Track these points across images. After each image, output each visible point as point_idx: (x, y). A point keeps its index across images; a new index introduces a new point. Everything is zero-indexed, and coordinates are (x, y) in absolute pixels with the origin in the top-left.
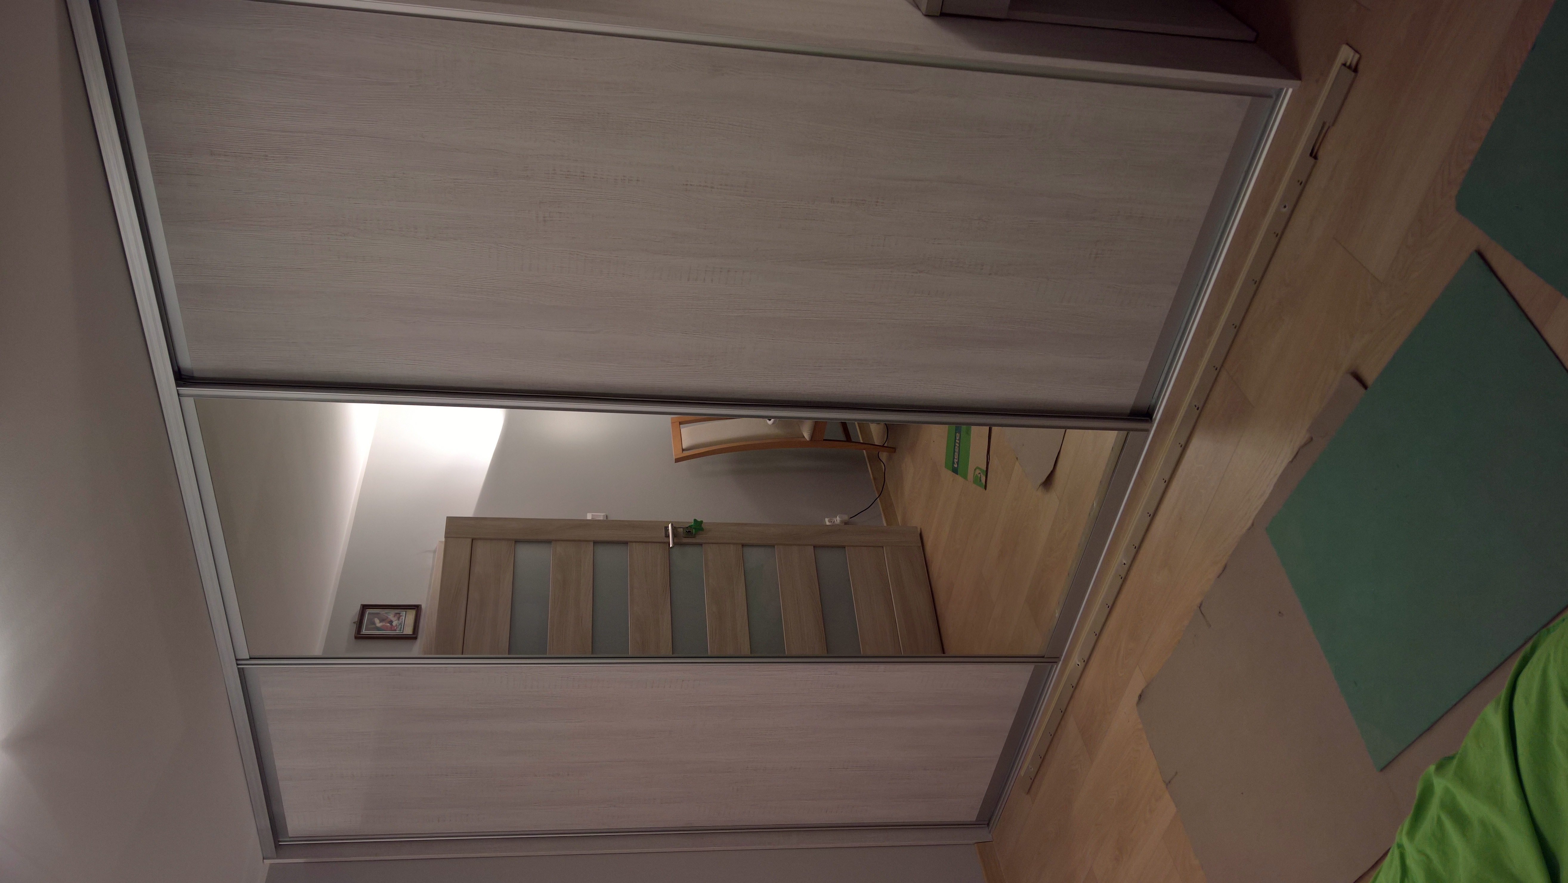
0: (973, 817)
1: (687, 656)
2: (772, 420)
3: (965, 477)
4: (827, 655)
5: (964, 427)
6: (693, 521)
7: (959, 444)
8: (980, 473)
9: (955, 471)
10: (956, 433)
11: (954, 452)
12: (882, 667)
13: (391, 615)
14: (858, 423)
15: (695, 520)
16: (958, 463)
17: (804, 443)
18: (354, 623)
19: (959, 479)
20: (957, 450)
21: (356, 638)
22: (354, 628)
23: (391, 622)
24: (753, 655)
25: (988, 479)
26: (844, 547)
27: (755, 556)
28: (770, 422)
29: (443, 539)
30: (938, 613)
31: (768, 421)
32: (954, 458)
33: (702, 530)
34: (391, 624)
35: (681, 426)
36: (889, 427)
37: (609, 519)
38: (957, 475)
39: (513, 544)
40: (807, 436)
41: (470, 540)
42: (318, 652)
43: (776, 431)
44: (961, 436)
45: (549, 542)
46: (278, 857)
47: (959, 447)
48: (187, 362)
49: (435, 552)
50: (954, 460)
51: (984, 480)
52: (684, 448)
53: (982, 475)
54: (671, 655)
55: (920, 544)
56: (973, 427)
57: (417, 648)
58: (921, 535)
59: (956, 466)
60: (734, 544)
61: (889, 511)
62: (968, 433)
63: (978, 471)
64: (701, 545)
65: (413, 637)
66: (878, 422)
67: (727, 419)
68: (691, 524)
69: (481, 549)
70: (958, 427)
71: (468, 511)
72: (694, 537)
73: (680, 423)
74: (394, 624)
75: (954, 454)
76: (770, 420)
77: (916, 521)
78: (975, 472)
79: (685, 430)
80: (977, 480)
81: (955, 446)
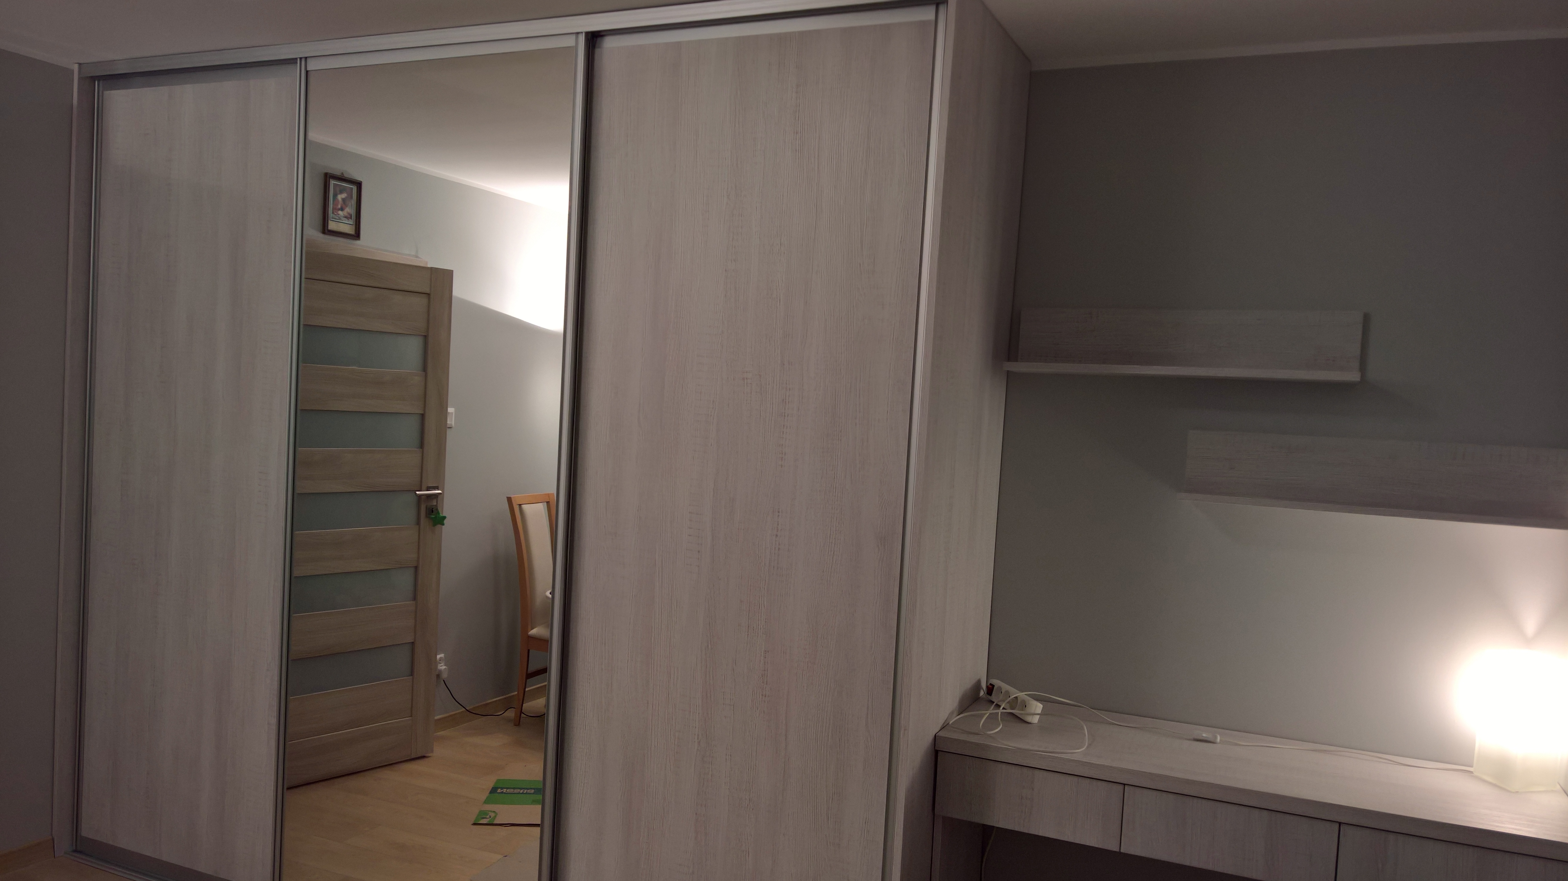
0: (86, 831)
1: (295, 510)
2: (550, 596)
3: (487, 802)
4: (290, 659)
5: (540, 797)
6: (444, 515)
7: (522, 793)
8: (490, 817)
9: (494, 790)
10: (534, 789)
11: (514, 788)
12: (274, 721)
13: (350, 210)
14: (546, 685)
15: (445, 518)
16: (502, 793)
17: (525, 629)
18: (342, 174)
19: (484, 796)
20: (516, 791)
21: (326, 174)
22: (337, 173)
23: (342, 209)
24: (292, 578)
25: (486, 826)
26: (412, 674)
27: (404, 579)
28: (548, 594)
29: (429, 266)
30: (336, 780)
31: (550, 591)
32: (507, 788)
33: (435, 525)
34: (339, 210)
35: (546, 503)
36: (541, 718)
37: (448, 429)
38: (489, 792)
39: (423, 334)
40: (534, 632)
41: (427, 290)
42: (311, 135)
43: (538, 601)
44: (531, 795)
45: (425, 369)
46: (80, 79)
47: (519, 793)
48: (609, 43)
49: (417, 257)
50: (505, 788)
51: (484, 822)
52: (523, 506)
53: (488, 819)
54: (297, 491)
55: (413, 757)
56: (540, 806)
57: (313, 233)
58: (424, 757)
59: (499, 791)
60: (418, 557)
61: (451, 722)
62: (534, 802)
63: (493, 815)
64: (418, 523)
65: (325, 230)
66: (547, 705)
67: (552, 549)
68: (440, 513)
69: (419, 302)
70: (541, 791)
71: (459, 291)
72: (426, 516)
73: (548, 503)
74: (340, 212)
75: (511, 788)
76: (550, 593)
77: (439, 751)
78: (491, 811)
79: (541, 508)
80: (483, 814)
81: (521, 789)
